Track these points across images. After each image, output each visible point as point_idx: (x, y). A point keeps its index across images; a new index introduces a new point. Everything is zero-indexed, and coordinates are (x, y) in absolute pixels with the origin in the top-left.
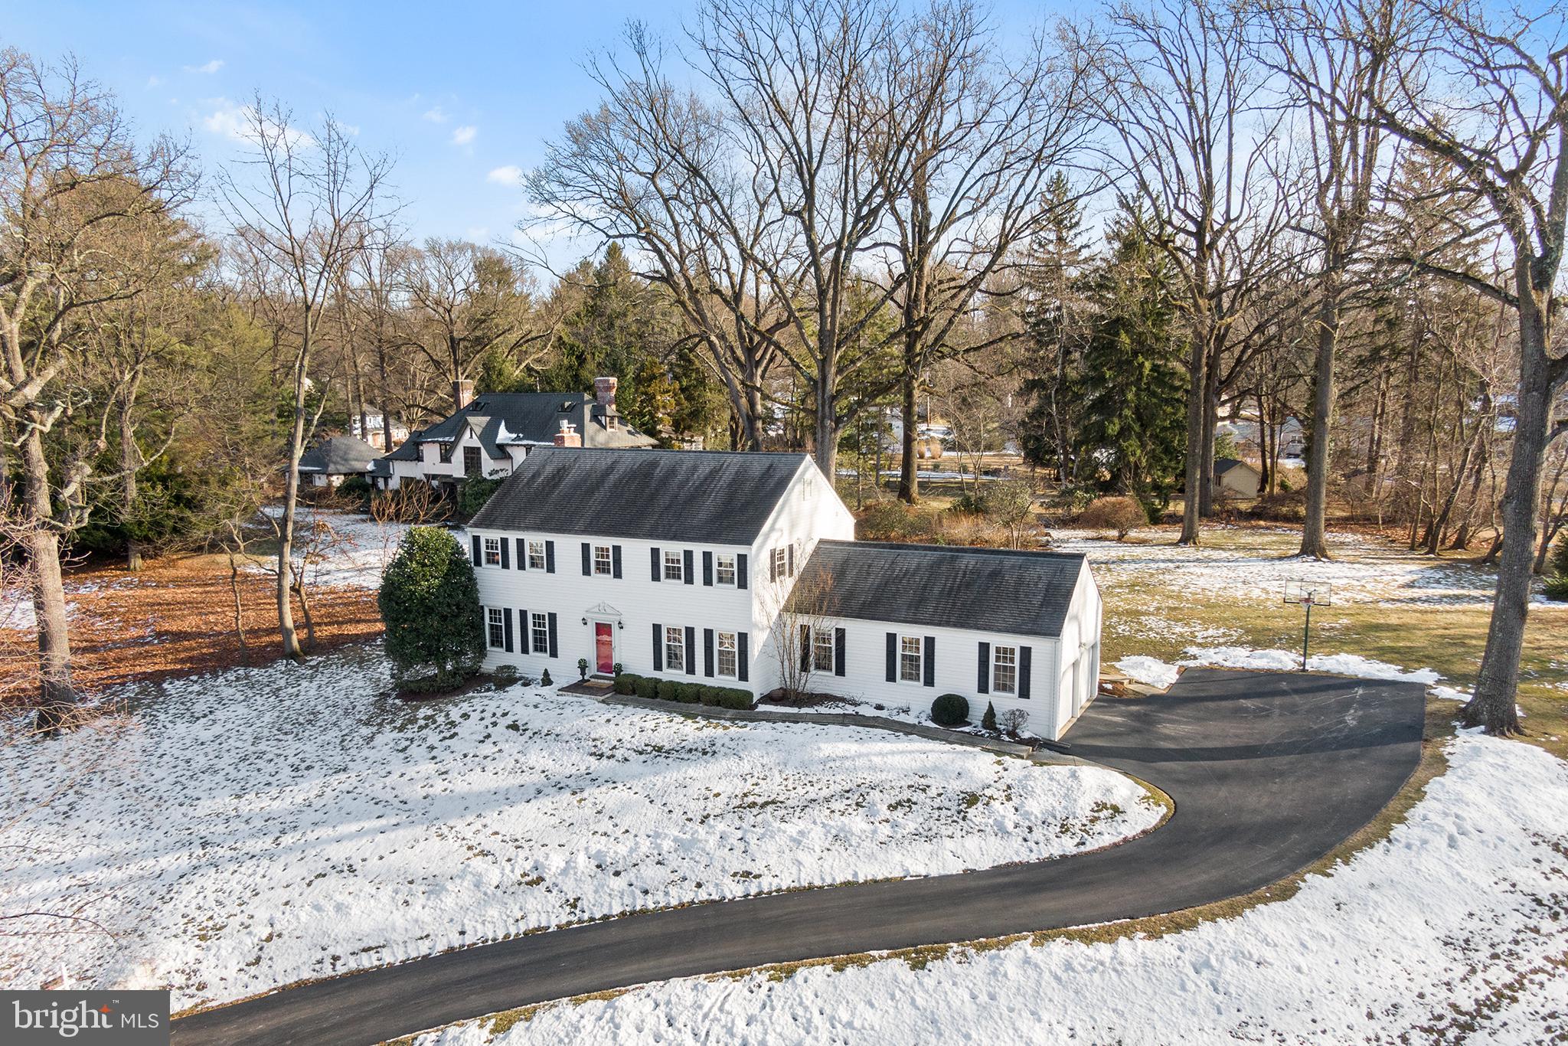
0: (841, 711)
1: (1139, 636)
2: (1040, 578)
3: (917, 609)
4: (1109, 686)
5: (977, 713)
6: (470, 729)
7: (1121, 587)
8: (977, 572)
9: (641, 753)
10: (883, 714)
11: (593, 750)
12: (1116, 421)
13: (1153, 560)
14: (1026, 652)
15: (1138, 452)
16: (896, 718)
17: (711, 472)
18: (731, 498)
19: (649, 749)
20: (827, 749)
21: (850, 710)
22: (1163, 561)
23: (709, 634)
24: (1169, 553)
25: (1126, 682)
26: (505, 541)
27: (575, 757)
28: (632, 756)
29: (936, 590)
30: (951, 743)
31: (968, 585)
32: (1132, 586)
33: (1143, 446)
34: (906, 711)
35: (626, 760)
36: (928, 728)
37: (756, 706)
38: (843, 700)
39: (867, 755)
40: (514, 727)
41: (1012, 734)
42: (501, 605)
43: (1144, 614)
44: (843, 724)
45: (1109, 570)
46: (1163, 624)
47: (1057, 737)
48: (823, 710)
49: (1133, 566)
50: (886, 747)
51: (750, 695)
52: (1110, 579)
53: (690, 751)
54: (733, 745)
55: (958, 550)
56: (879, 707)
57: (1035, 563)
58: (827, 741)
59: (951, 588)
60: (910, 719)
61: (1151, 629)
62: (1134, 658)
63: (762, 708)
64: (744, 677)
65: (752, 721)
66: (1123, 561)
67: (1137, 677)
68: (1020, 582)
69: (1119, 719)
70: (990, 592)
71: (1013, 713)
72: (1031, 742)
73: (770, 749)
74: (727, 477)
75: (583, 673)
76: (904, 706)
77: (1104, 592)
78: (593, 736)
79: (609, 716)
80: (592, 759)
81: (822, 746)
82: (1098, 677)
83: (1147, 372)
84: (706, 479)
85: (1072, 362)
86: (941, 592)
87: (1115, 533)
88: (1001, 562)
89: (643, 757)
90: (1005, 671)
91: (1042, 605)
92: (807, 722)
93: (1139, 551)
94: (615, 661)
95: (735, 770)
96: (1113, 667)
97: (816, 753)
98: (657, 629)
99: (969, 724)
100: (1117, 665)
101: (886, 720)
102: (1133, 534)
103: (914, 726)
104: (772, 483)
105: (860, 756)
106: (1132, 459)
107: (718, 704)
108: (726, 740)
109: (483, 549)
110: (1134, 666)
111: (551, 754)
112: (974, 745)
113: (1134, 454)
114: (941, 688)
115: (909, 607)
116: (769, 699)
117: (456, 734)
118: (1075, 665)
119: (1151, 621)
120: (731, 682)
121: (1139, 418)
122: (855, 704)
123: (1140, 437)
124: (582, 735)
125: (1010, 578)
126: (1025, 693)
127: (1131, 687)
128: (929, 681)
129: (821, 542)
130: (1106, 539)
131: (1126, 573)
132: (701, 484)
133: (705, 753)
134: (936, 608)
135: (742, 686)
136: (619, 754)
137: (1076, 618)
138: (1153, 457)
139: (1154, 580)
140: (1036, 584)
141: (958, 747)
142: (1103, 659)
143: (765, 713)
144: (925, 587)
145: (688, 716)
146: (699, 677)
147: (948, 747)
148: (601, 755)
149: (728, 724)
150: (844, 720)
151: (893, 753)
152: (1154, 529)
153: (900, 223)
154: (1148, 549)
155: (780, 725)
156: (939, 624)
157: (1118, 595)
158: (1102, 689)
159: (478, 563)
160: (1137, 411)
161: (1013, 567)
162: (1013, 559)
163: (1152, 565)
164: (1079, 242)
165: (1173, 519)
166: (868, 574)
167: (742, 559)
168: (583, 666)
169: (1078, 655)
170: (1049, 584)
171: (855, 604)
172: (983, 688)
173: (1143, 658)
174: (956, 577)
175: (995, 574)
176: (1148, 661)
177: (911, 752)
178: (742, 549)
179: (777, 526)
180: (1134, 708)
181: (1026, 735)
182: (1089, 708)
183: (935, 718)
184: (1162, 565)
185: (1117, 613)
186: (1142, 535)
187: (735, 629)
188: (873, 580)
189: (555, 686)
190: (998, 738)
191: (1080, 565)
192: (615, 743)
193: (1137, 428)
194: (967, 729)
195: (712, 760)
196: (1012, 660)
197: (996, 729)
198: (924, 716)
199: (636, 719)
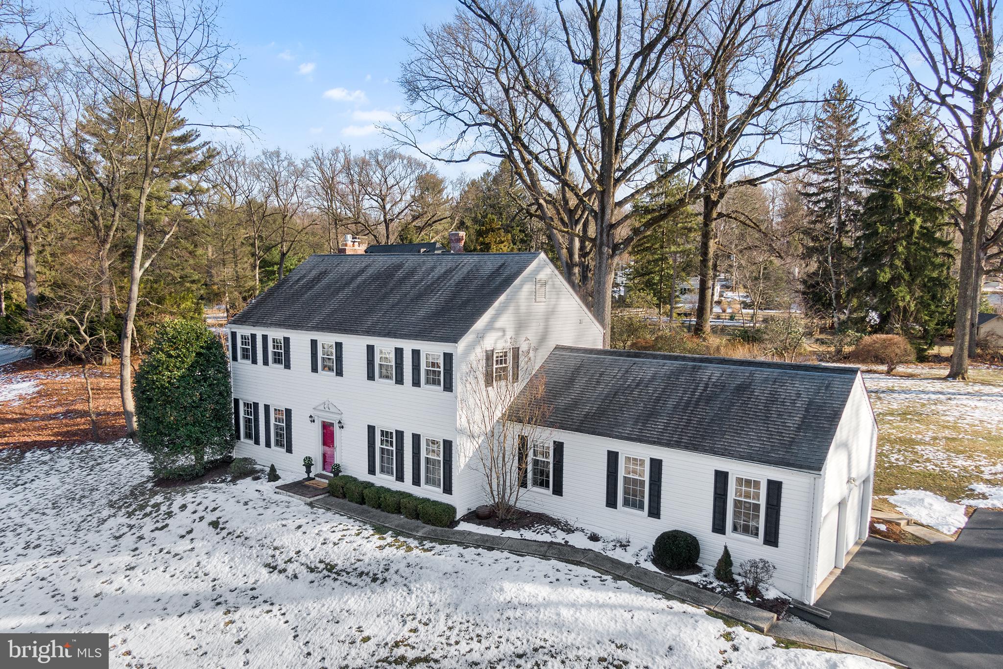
0: (546, 538)
1: (915, 467)
2: (798, 395)
3: (644, 425)
4: (883, 527)
5: (710, 558)
6: (181, 521)
7: (892, 414)
8: (721, 386)
9: (312, 570)
10: (597, 547)
11: (270, 560)
12: (887, 270)
13: (923, 392)
14: (775, 488)
15: (908, 298)
16: (610, 554)
17: (445, 273)
18: (455, 295)
19: (322, 566)
20: (512, 590)
21: (560, 537)
22: (934, 393)
23: (416, 438)
24: (938, 386)
25: (903, 523)
26: (254, 336)
27: (250, 567)
28: (303, 572)
29: (671, 403)
30: (669, 597)
31: (709, 400)
32: (904, 415)
33: (911, 292)
34: (624, 546)
35: (296, 577)
36: (646, 572)
37: (457, 523)
38: (555, 523)
39: (558, 604)
40: (215, 524)
41: (753, 592)
42: (251, 400)
43: (919, 443)
44: (545, 557)
45: (880, 398)
46: (942, 455)
47: (812, 598)
48: (528, 534)
49: (903, 396)
50: (584, 595)
51: (451, 510)
52: (880, 407)
53: (361, 574)
54: (406, 572)
55: (702, 360)
56: (594, 538)
57: (793, 378)
58: (515, 579)
59: (688, 403)
60: (626, 557)
61: (928, 460)
62: (911, 493)
63: (464, 526)
64: (448, 490)
65: (442, 542)
66: (892, 391)
67: (915, 517)
68: (773, 399)
69: (896, 575)
70: (734, 409)
71: (754, 564)
72: (778, 606)
73: (446, 583)
74: (458, 276)
75: (308, 471)
76: (622, 537)
77: (878, 419)
78: (275, 544)
79: (303, 521)
80: (264, 571)
81: (507, 586)
82: (870, 514)
83: (917, 228)
84: (438, 279)
85: (847, 232)
86: (675, 407)
87: (884, 368)
88: (752, 374)
89: (312, 576)
90: (746, 510)
91: (799, 429)
92: (501, 550)
93: (908, 383)
94: (337, 461)
95: (399, 608)
96: (886, 501)
97: (495, 595)
98: (371, 429)
99: (699, 570)
100: (892, 499)
101: (598, 555)
102: (900, 369)
103: (629, 567)
104: (499, 280)
105: (547, 604)
106: (901, 304)
107: (417, 517)
108: (402, 566)
109: (270, 349)
110: (912, 503)
111: (232, 559)
112: (697, 603)
113: (904, 300)
114: (667, 523)
115: (636, 423)
116: (475, 516)
117: (167, 525)
118: (842, 505)
119: (928, 452)
120: (434, 493)
121: (908, 268)
122: (569, 530)
123: (909, 285)
124: (267, 541)
125: (760, 393)
126: (772, 539)
127: (911, 529)
128: (655, 512)
129: (558, 348)
130: (875, 372)
131: (896, 403)
132: (432, 284)
133: (374, 580)
134: (667, 425)
135: (445, 499)
136: (291, 568)
137: (845, 445)
138: (921, 303)
139: (926, 410)
140: (793, 403)
141: (677, 605)
142: (876, 492)
143: (463, 533)
144: (658, 399)
145: (380, 530)
146: (407, 486)
147: (664, 603)
148: (275, 568)
149: (413, 543)
150: (547, 551)
151: (589, 605)
152: (920, 366)
153: (703, 114)
154: (918, 382)
155: (470, 552)
156: (668, 445)
157: (889, 422)
158: (873, 530)
159: (235, 358)
160: (906, 262)
161: (766, 380)
162: (767, 372)
163: (922, 396)
164: (856, 136)
165: (938, 359)
166: (598, 382)
167: (448, 357)
168: (308, 464)
169: (845, 492)
170: (810, 403)
171: (578, 414)
172: (719, 527)
173: (920, 494)
174: (695, 390)
175: (742, 389)
176: (929, 497)
177: (613, 607)
178: (447, 348)
179: (499, 324)
180: (915, 559)
181: (771, 594)
182: (858, 554)
183: (656, 560)
184: (933, 397)
185: (889, 441)
186: (909, 371)
187: (440, 436)
188: (602, 389)
189: (279, 483)
190: (733, 596)
191: (852, 381)
192: (292, 554)
193: (906, 276)
194: (694, 578)
195: (379, 590)
196: (757, 495)
197: (732, 582)
198: (644, 554)
199: (326, 527)
